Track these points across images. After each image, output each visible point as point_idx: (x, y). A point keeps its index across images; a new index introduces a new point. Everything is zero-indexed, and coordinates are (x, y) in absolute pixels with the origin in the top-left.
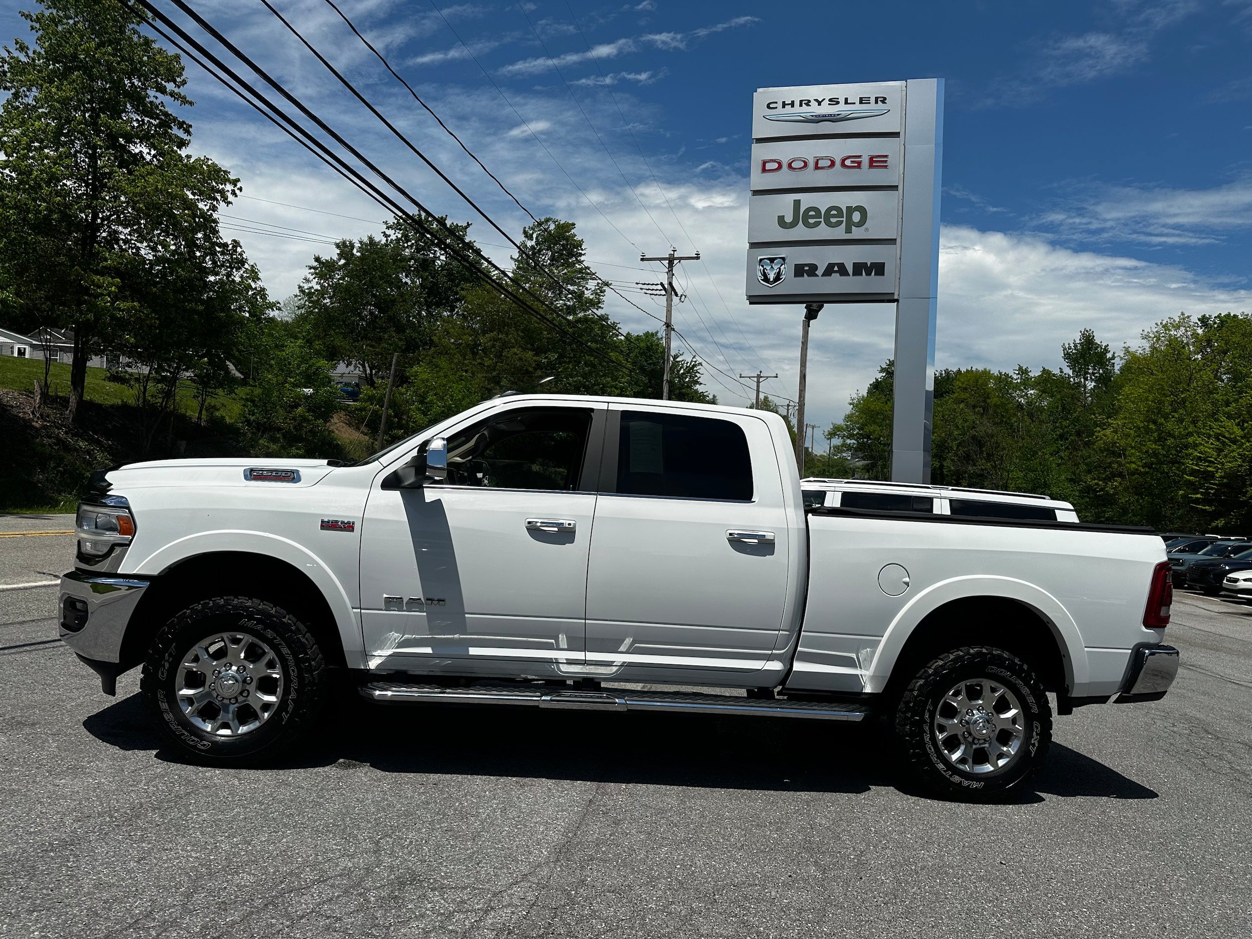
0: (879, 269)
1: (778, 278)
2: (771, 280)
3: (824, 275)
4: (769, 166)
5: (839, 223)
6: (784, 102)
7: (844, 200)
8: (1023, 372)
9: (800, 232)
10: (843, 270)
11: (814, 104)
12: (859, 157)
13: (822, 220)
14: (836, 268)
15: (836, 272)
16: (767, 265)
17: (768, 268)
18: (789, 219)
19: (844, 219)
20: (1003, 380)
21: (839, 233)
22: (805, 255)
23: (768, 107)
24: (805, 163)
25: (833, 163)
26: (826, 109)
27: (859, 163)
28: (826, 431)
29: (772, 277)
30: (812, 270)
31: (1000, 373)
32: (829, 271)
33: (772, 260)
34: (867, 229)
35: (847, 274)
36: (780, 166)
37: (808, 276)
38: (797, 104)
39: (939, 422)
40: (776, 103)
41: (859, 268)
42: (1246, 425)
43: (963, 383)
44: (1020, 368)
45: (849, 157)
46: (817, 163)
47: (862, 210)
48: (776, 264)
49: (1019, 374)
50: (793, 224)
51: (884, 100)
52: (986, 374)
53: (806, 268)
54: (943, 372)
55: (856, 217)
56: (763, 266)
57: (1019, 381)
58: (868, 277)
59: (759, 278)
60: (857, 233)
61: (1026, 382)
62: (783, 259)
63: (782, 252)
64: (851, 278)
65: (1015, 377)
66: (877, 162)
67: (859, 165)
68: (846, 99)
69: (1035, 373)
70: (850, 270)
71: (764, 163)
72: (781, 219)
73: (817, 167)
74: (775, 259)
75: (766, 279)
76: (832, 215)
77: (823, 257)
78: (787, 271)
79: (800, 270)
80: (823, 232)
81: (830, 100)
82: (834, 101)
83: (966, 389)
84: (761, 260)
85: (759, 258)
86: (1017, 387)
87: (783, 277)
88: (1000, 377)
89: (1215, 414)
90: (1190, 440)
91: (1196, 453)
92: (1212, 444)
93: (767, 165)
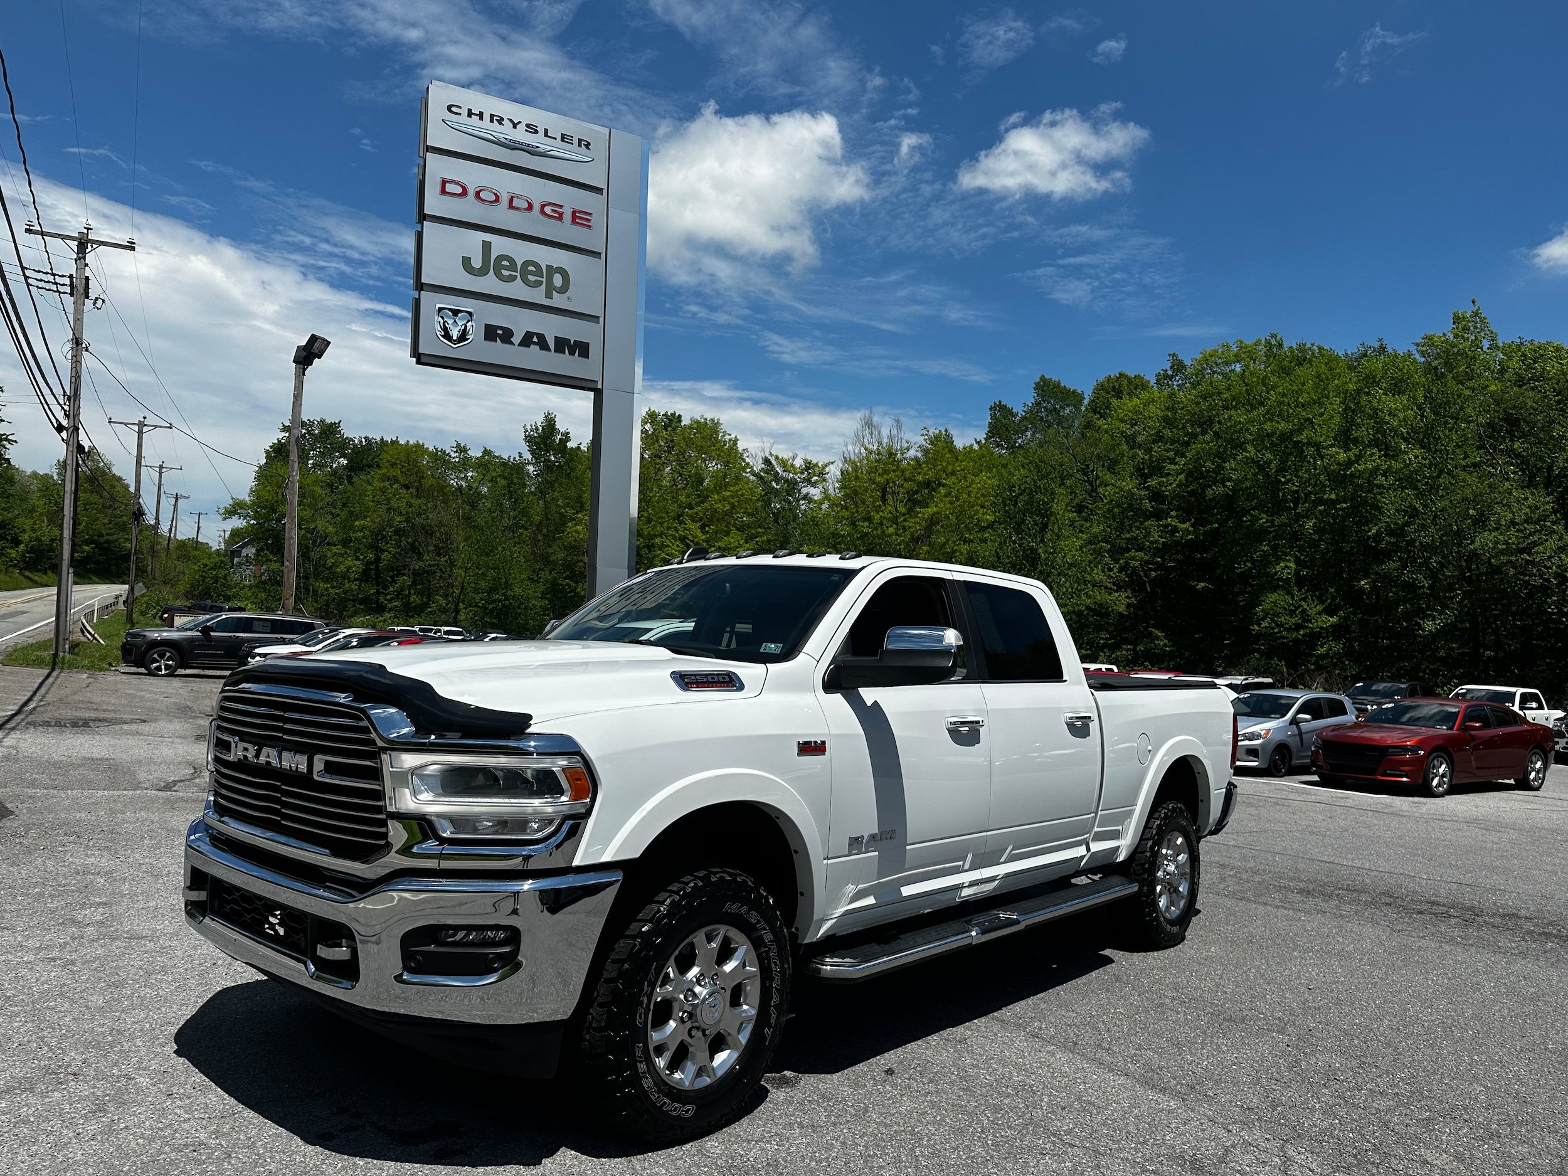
0: (582, 349)
1: (463, 337)
2: (455, 338)
3: (521, 344)
4: (449, 188)
5: (538, 284)
6: (470, 110)
7: (545, 256)
8: (461, 449)
9: (489, 284)
10: (543, 344)
11: (522, 127)
12: (561, 206)
13: (518, 274)
14: (535, 339)
15: (535, 343)
16: (448, 317)
17: (450, 321)
18: (477, 263)
19: (544, 280)
20: (439, 457)
21: (537, 296)
22: (500, 316)
23: (449, 108)
24: (497, 198)
25: (530, 207)
26: (521, 135)
27: (561, 215)
28: (222, 507)
29: (455, 334)
30: (506, 336)
31: (436, 449)
32: (527, 341)
33: (455, 313)
34: (569, 299)
35: (550, 350)
36: (464, 193)
37: (503, 342)
38: (486, 117)
39: (371, 504)
40: (460, 107)
41: (562, 345)
42: (707, 529)
43: (392, 457)
44: (458, 445)
45: (550, 204)
46: (511, 201)
47: (562, 271)
48: (460, 319)
49: (456, 452)
50: (482, 272)
51: (588, 146)
52: (419, 447)
53: (500, 332)
54: (363, 440)
55: (558, 280)
56: (443, 318)
57: (457, 460)
58: (572, 357)
59: (438, 333)
60: (558, 301)
61: (466, 463)
62: (470, 314)
63: (467, 304)
64: (552, 355)
65: (453, 455)
66: (580, 218)
67: (560, 217)
68: (546, 131)
69: (475, 453)
70: (552, 344)
71: (444, 182)
72: (466, 262)
73: (511, 207)
74: (460, 311)
75: (447, 336)
76: (529, 271)
77: (522, 322)
78: (475, 331)
79: (490, 333)
80: (517, 290)
81: (528, 125)
82: (531, 129)
83: (395, 464)
84: (440, 309)
85: (438, 306)
86: (455, 468)
87: (470, 337)
88: (437, 454)
89: (679, 516)
90: (657, 540)
91: (663, 555)
92: (678, 546)
93: (447, 185)
